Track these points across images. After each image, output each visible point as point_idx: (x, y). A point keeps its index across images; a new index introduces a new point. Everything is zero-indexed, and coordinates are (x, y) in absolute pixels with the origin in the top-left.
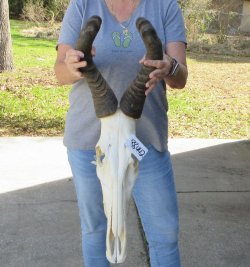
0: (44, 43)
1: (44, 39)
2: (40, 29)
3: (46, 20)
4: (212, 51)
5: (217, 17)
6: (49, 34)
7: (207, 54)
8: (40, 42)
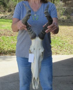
0: (4, 20)
1: (4, 19)
2: (2, 15)
3: (4, 12)
4: (65, 22)
5: (67, 9)
6: (6, 17)
7: (63, 23)
8: (3, 20)
